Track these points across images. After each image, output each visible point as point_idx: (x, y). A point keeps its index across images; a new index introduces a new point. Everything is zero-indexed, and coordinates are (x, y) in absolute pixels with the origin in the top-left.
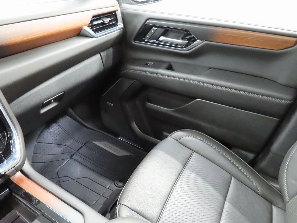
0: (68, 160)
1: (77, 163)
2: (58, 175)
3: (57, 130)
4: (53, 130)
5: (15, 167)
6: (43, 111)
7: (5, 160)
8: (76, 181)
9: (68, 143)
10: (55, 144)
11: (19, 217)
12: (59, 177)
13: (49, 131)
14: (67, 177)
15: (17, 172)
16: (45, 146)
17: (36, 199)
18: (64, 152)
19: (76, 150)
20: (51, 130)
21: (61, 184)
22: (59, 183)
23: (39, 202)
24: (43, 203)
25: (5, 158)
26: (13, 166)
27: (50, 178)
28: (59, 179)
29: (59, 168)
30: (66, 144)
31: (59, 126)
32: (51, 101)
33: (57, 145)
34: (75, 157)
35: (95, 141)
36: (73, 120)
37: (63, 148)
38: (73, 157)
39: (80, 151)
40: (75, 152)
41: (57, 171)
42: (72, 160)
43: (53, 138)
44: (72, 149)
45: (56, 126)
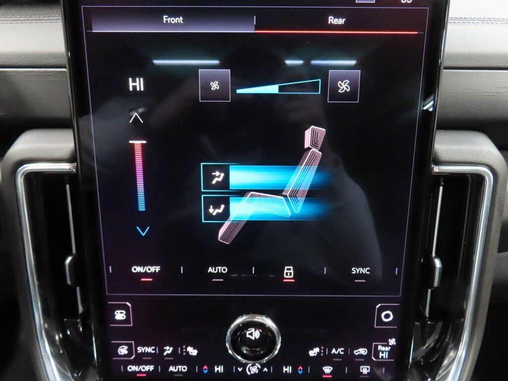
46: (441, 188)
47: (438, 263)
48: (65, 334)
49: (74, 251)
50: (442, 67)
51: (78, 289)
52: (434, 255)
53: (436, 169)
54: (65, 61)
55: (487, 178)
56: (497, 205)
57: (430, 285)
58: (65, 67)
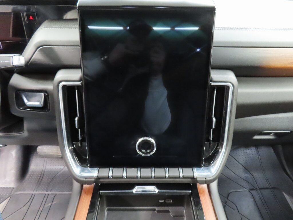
0: (246, 190)
1: (252, 200)
2: (228, 196)
3: (253, 154)
4: (249, 152)
5: (206, 179)
6: (256, 137)
7: (203, 167)
8: (241, 217)
9: (256, 175)
10: (243, 166)
11: (183, 216)
12: (228, 199)
13: (245, 151)
14: (235, 206)
15: (205, 184)
16: (233, 161)
17: (201, 206)
18: (246, 180)
19: (260, 187)
20: (248, 151)
21: (226, 207)
22: (225, 205)
23: (202, 209)
24: (203, 211)
25: (204, 165)
26: (206, 177)
27: (220, 193)
28: (227, 200)
29: (233, 191)
30: (253, 173)
31: (258, 152)
32: (271, 133)
33: (243, 168)
34: (253, 192)
35: (286, 193)
36: (275, 156)
37: (248, 175)
38: (252, 192)
39: (263, 191)
40: (258, 188)
41: (229, 192)
42: (249, 193)
43: (245, 159)
44: (255, 183)
45: (255, 150)
46: (215, 91)
47: (214, 119)
48: (73, 147)
49: (78, 116)
50: (213, 47)
51: (79, 130)
52: (213, 116)
53: (213, 84)
54: (79, 44)
55: (230, 87)
56: (234, 97)
57: (212, 128)
58: (79, 46)
